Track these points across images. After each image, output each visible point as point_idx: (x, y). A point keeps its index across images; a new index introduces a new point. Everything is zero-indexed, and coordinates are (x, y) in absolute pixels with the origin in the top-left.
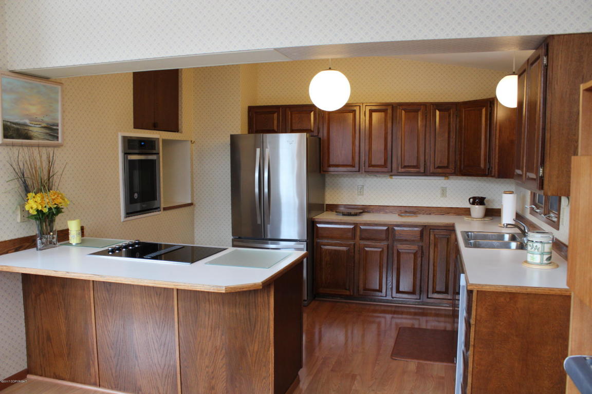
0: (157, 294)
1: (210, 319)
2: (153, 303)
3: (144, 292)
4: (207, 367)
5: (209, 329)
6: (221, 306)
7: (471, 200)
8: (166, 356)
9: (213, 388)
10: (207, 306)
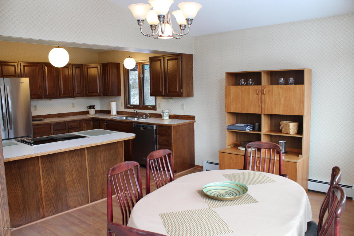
0: (77, 155)
1: (101, 159)
2: (75, 160)
3: (70, 156)
4: (101, 181)
5: (101, 163)
6: (105, 152)
7: (89, 107)
8: (82, 184)
9: (103, 189)
10: (100, 153)
